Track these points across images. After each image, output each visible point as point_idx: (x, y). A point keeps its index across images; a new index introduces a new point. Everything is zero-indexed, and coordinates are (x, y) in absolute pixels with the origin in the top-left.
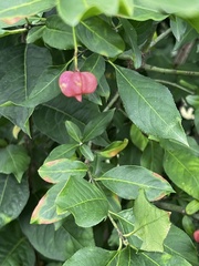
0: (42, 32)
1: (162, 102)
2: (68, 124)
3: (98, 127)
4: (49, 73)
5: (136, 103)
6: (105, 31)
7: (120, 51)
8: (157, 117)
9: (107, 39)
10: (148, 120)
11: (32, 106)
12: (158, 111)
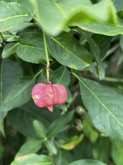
0: (16, 48)
1: (119, 108)
2: (36, 123)
3: (60, 126)
4: (21, 82)
5: (97, 109)
6: (74, 47)
7: (88, 65)
8: (116, 122)
9: (75, 53)
10: (108, 124)
11: (6, 110)
12: (116, 116)
